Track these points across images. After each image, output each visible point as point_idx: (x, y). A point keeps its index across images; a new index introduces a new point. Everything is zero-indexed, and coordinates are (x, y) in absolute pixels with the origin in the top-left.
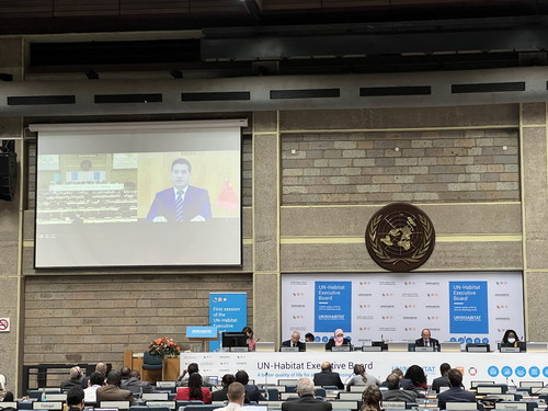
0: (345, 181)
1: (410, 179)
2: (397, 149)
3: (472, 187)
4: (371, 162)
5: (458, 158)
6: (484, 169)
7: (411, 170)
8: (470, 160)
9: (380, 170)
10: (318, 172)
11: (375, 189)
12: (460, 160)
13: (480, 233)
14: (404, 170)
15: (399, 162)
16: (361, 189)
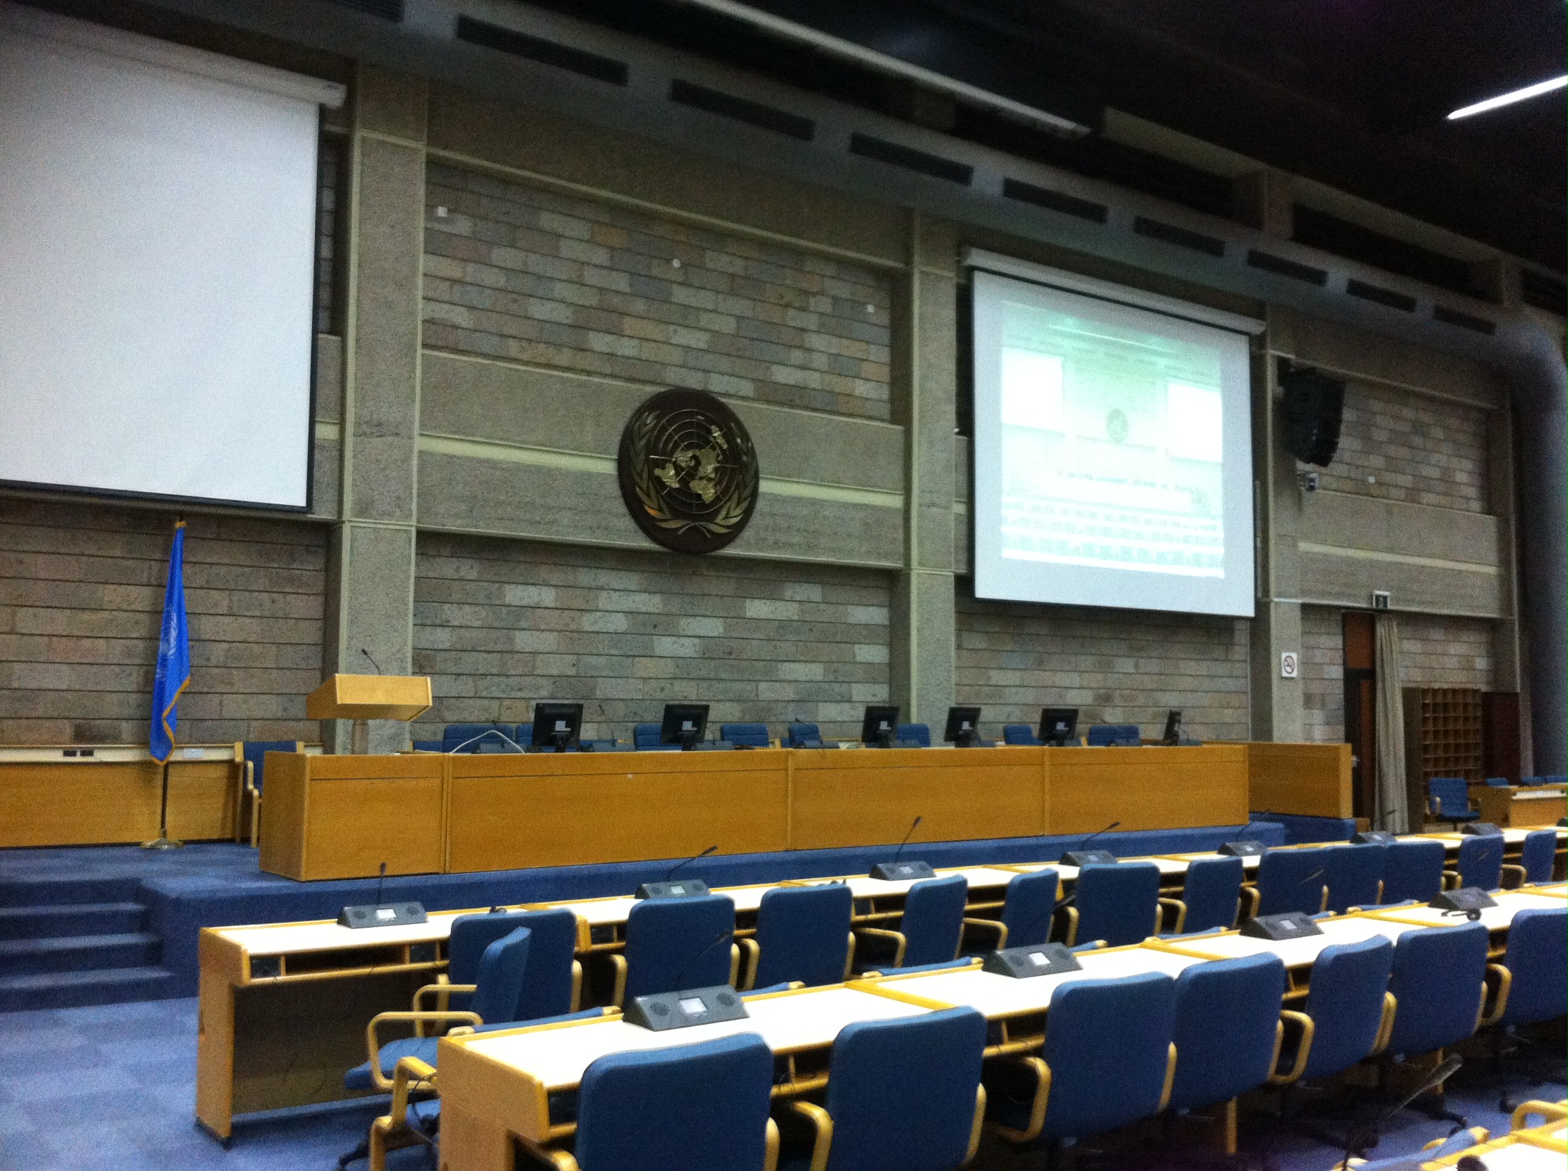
0: (561, 314)
1: (699, 340)
2: (676, 263)
3: (813, 380)
4: (621, 282)
5: (792, 313)
6: (835, 345)
7: (705, 319)
8: (811, 321)
9: (640, 306)
10: (498, 279)
11: (627, 348)
12: (794, 318)
13: (836, 483)
14: (687, 316)
15: (681, 295)
16: (600, 342)
